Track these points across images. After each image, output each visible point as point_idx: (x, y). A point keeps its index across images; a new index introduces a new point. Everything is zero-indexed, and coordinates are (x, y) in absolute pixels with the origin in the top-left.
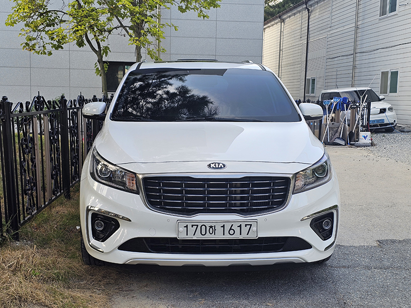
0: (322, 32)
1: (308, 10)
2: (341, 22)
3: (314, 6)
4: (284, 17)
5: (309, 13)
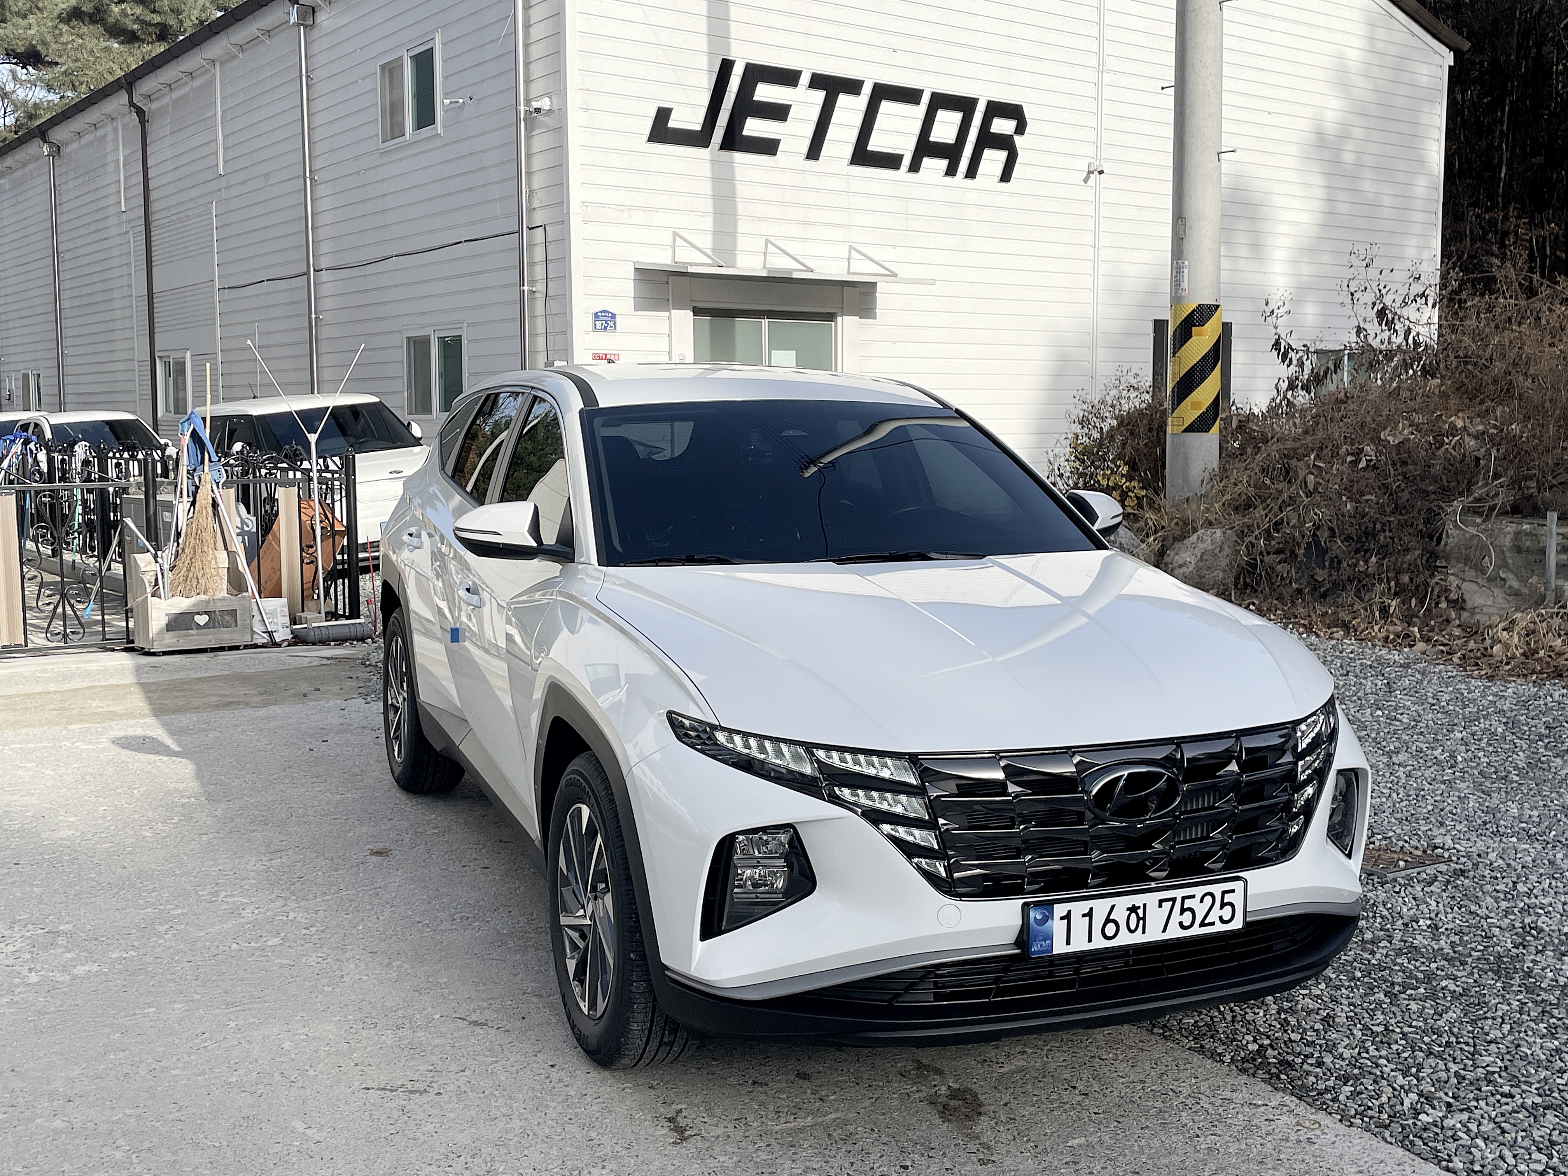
0: (195, 192)
1: (140, 112)
3: (159, 99)
4: (59, 134)
5: (143, 121)
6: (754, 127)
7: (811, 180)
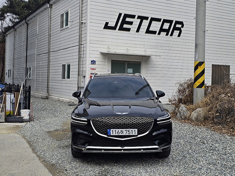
3: (30, 21)
6: (125, 26)
7: (137, 36)
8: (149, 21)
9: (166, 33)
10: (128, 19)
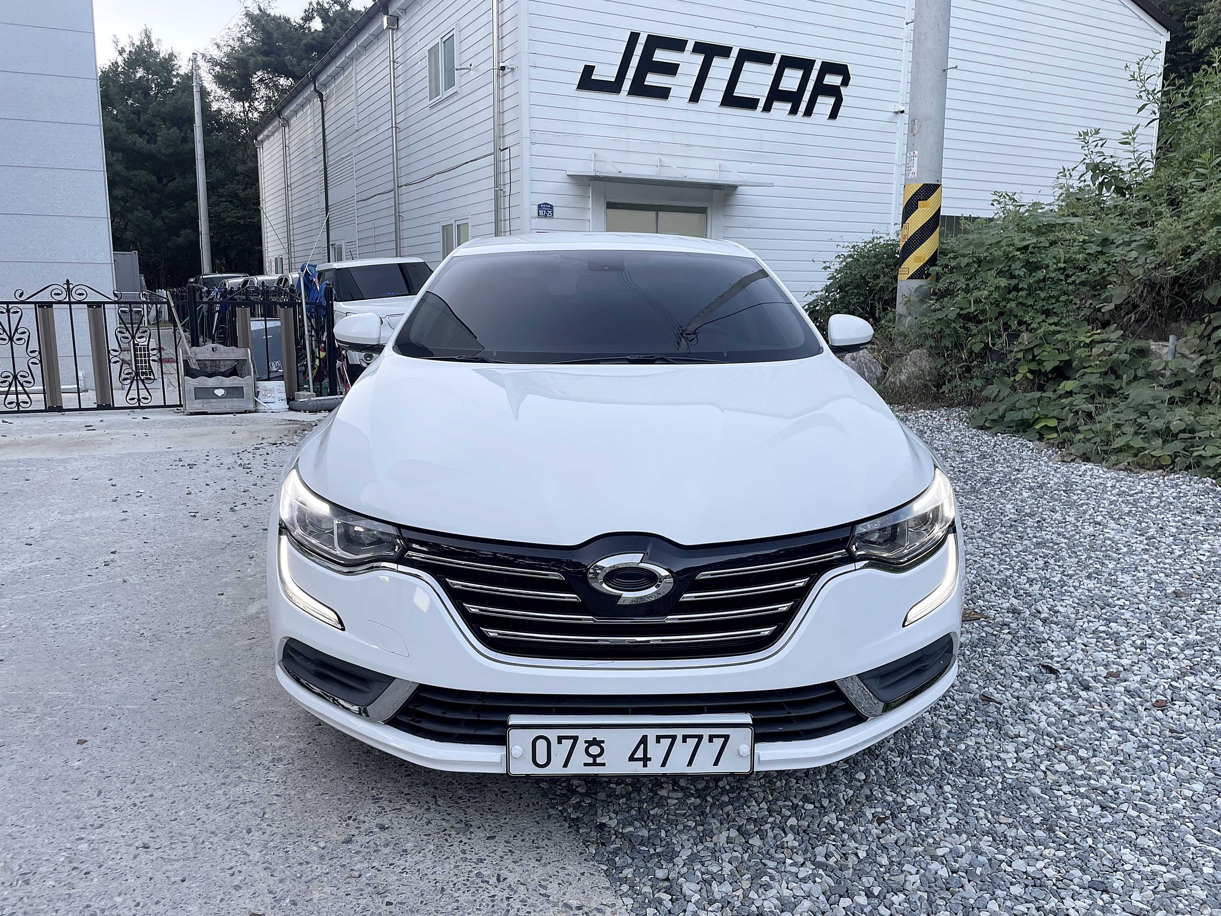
0: (346, 142)
1: (321, 96)
2: (373, 117)
3: (330, 86)
4: (286, 113)
5: (322, 101)
6: (652, 79)
7: (692, 116)
8: (731, 62)
9: (788, 106)
10: (661, 56)
